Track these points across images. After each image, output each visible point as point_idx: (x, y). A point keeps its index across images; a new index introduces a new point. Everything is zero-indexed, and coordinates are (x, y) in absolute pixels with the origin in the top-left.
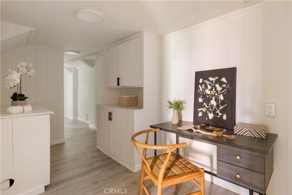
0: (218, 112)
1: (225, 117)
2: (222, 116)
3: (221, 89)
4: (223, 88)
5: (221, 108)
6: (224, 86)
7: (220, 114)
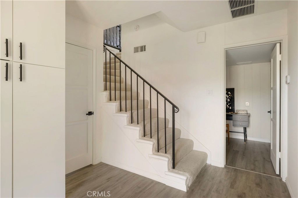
0: (227, 106)
1: (230, 108)
2: (229, 108)
3: (228, 97)
4: (229, 96)
5: (229, 104)
6: (230, 95)
7: (228, 107)
